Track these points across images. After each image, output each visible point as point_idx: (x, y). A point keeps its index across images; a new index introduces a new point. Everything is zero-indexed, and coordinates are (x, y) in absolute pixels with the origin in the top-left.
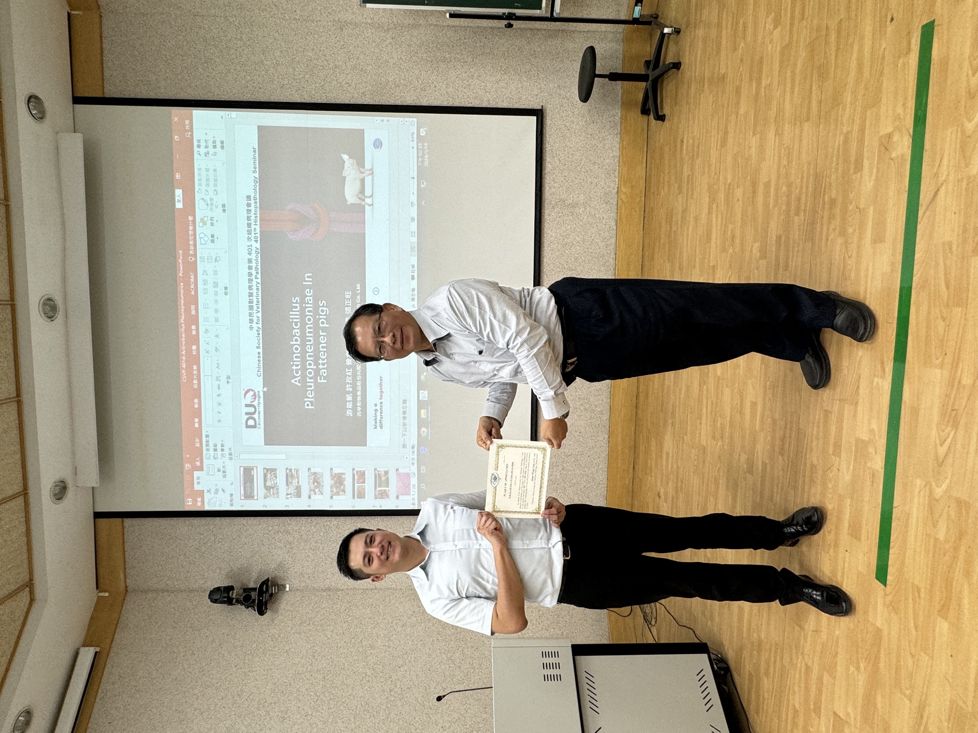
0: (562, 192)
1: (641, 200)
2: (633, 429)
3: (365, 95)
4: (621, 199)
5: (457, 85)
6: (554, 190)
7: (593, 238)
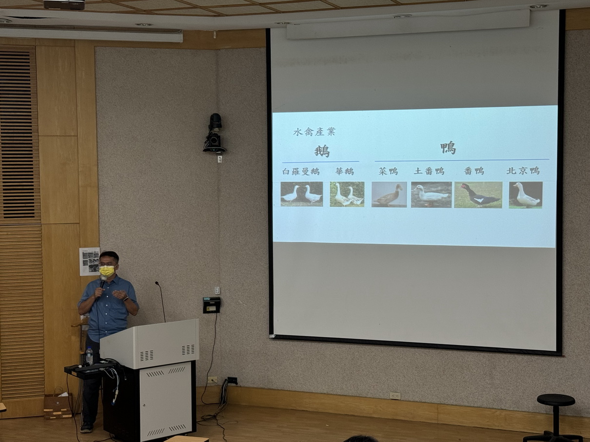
0: (501, 367)
1: (496, 426)
2: (331, 411)
3: (571, 223)
4: (496, 411)
5: (580, 292)
6: (502, 361)
7: (467, 388)
